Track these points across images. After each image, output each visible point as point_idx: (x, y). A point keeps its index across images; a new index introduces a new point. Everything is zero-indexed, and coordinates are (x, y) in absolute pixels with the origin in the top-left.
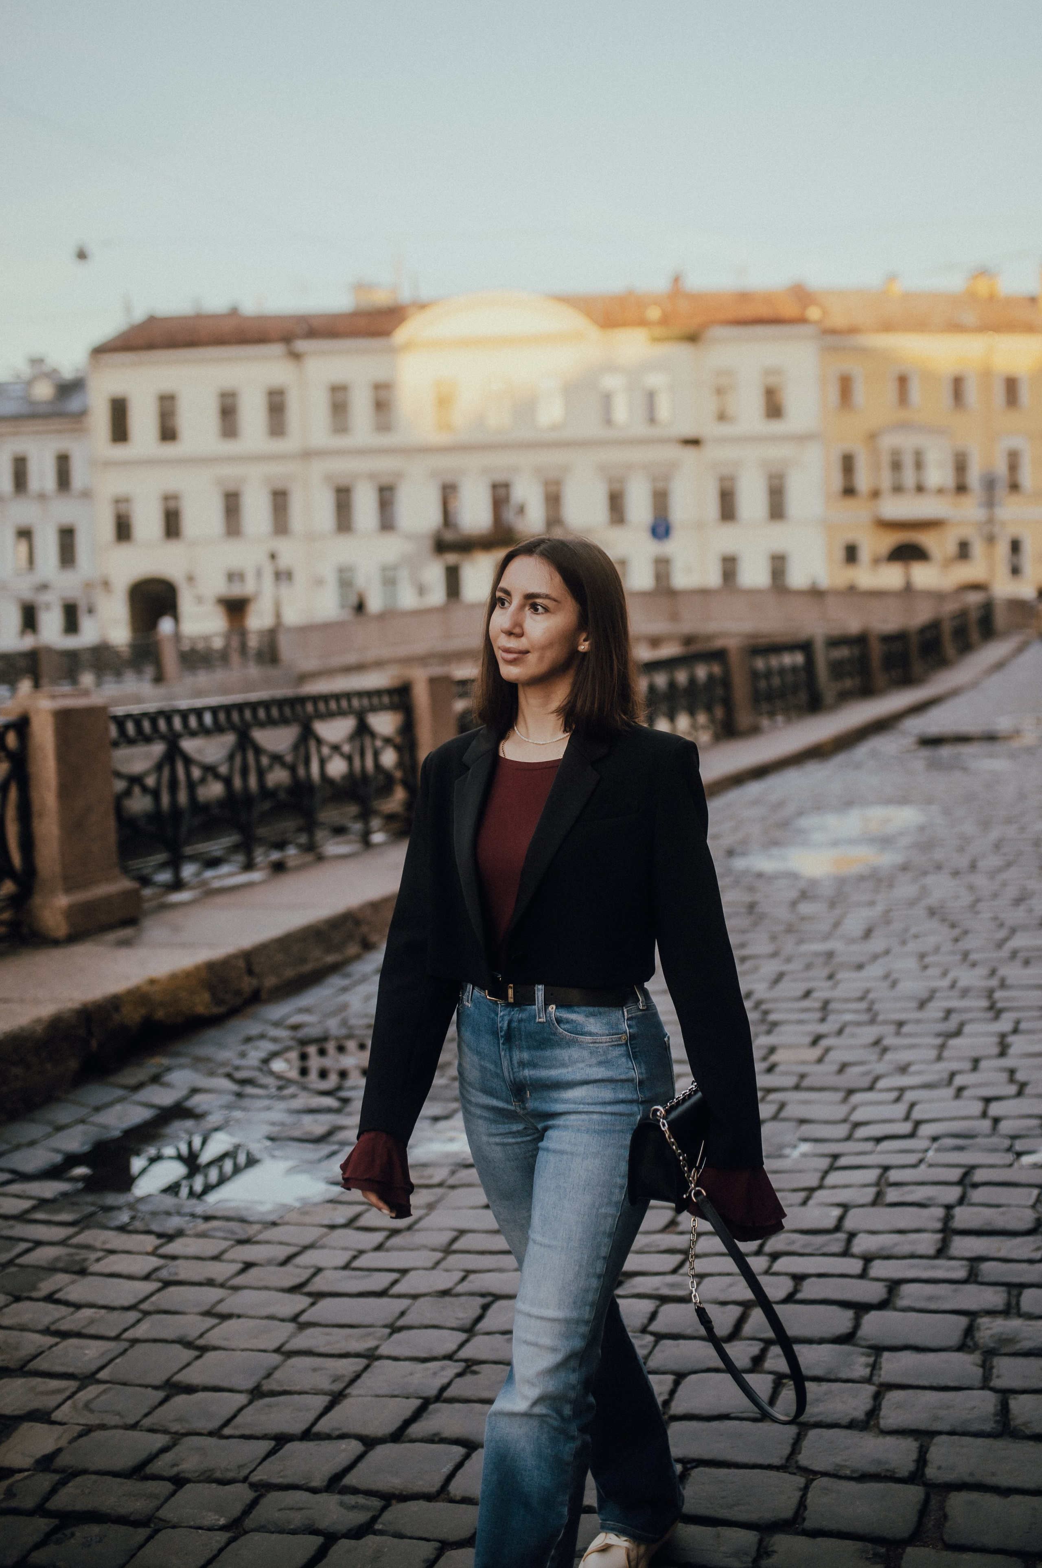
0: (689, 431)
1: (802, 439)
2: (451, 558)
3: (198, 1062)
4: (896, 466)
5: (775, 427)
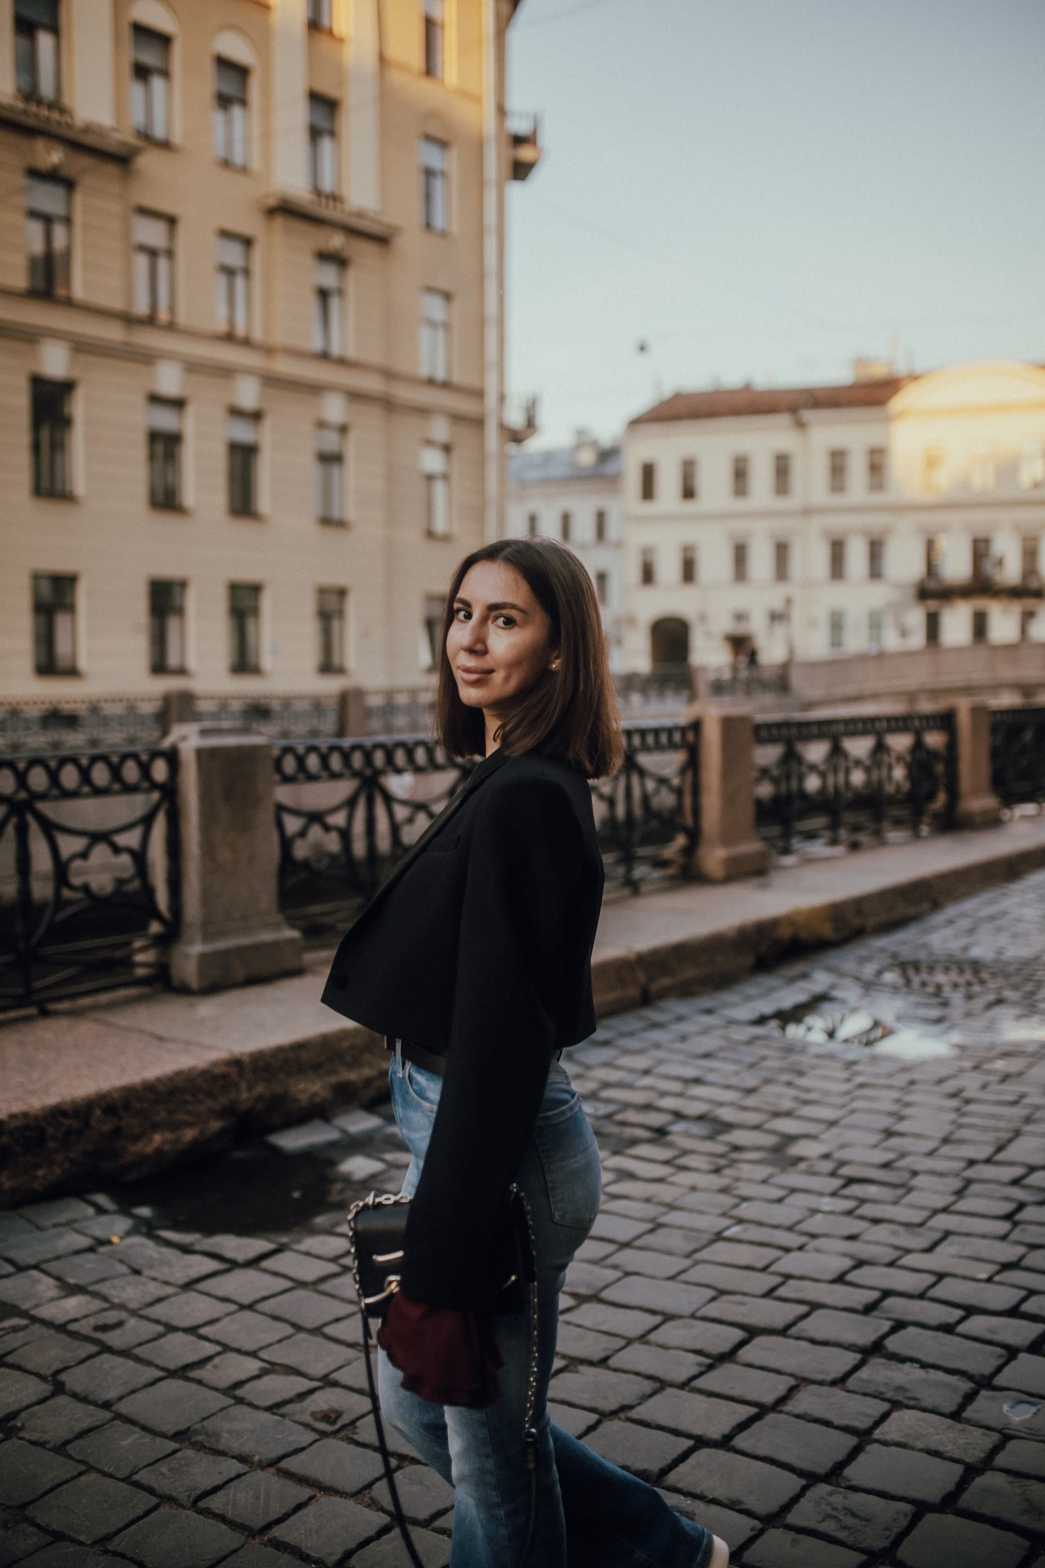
2: (932, 604)
3: (831, 970)
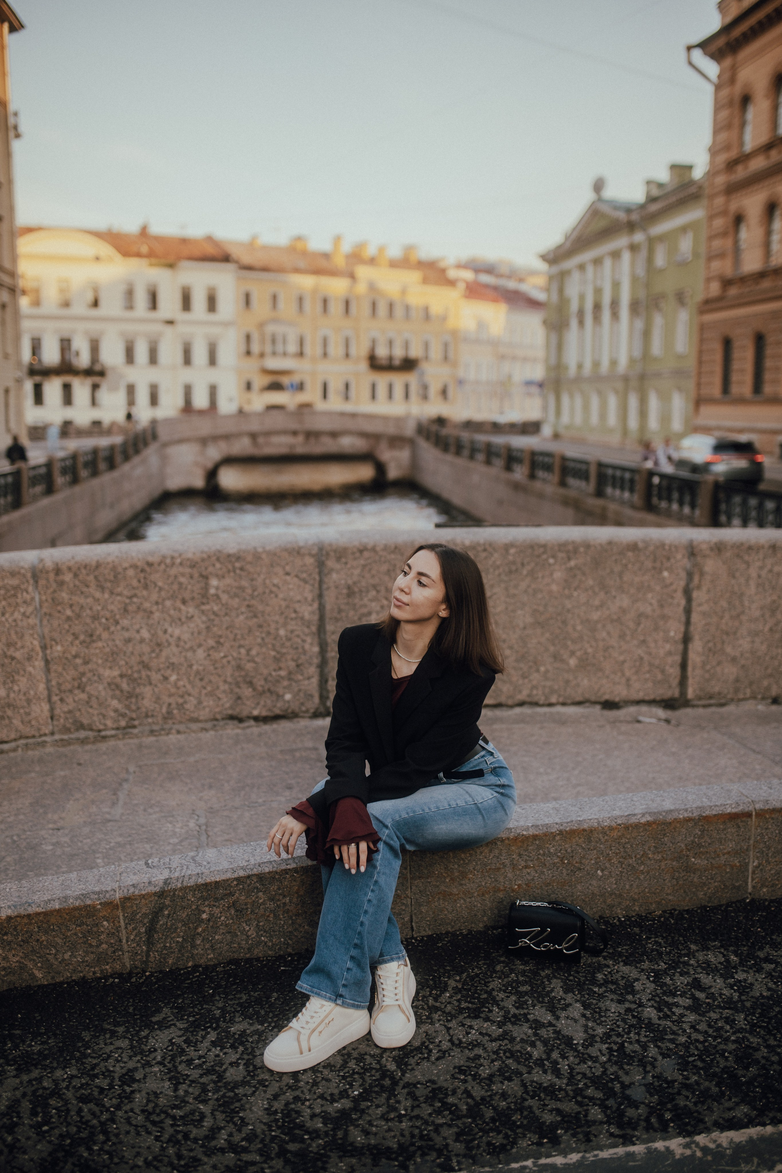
0: (168, 316)
1: (226, 324)
2: (38, 379)
4: (274, 341)
5: (212, 317)
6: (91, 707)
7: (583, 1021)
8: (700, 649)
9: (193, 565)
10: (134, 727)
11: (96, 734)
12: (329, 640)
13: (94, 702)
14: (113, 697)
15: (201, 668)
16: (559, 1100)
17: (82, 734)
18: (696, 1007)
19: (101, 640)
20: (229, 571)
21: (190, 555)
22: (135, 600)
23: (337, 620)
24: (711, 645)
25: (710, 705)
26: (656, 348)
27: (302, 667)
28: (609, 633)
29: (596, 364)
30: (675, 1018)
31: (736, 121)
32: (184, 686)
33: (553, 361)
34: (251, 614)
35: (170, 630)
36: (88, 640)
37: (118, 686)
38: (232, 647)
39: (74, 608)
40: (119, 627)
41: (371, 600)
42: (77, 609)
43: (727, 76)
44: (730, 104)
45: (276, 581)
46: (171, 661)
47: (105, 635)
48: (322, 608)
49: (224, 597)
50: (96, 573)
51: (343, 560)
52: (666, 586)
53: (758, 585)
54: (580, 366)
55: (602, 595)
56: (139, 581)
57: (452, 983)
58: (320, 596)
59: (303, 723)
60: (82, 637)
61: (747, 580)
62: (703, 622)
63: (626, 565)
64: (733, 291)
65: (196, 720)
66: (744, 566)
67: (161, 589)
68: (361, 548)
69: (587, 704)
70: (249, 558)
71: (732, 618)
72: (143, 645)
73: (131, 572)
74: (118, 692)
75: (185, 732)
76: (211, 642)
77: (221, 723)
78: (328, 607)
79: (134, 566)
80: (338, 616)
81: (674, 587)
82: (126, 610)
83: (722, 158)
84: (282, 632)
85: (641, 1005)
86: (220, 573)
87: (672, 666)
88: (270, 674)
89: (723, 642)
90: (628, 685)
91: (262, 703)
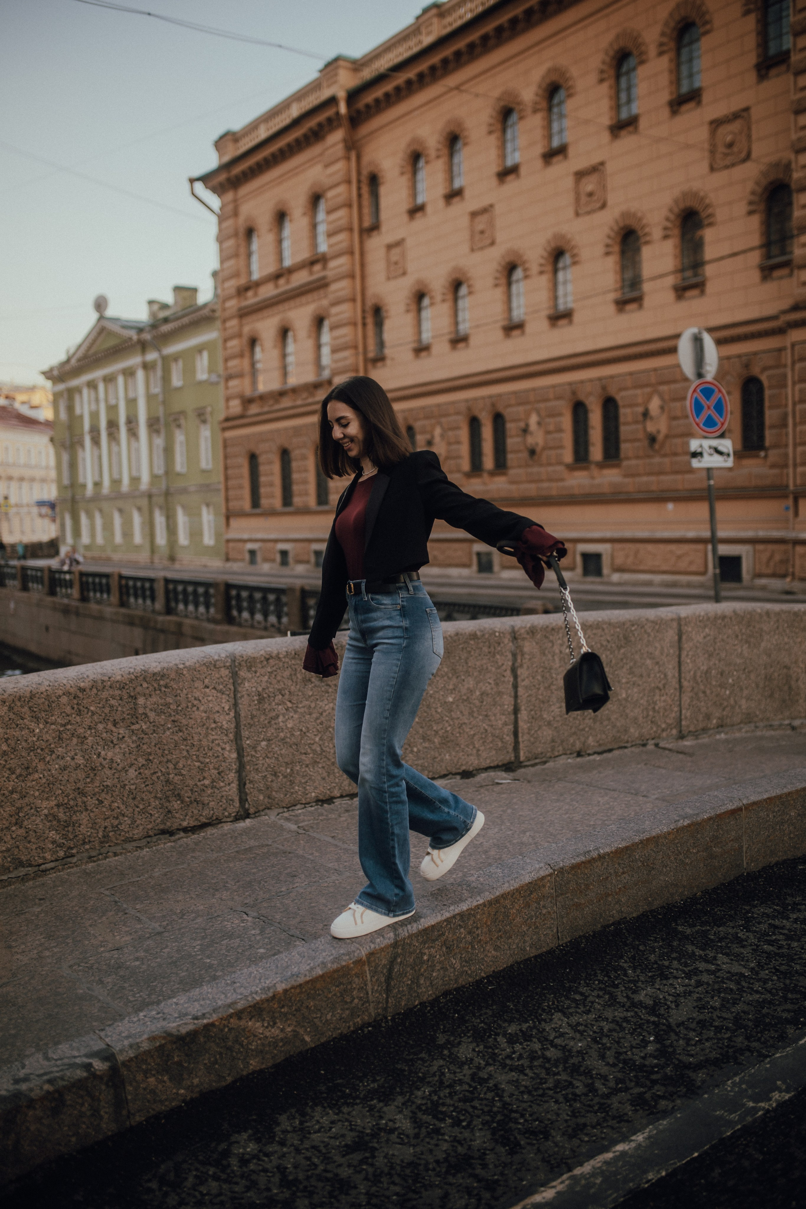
6: (29, 842)
7: (734, 962)
8: (526, 718)
9: (122, 686)
10: (73, 856)
11: (37, 868)
12: (245, 746)
13: (32, 837)
14: (51, 828)
15: (133, 787)
16: (779, 1005)
17: (22, 871)
18: (789, 938)
19: (37, 771)
20: (155, 690)
21: (119, 678)
22: (69, 727)
23: (251, 726)
24: (533, 713)
25: (535, 765)
26: (180, 465)
27: (222, 774)
28: (461, 712)
29: (116, 482)
30: (786, 947)
31: (242, 250)
32: (118, 808)
33: (66, 481)
34: (177, 729)
35: (103, 753)
36: (24, 773)
37: (54, 816)
38: (160, 762)
39: (10, 741)
40: (54, 756)
41: (278, 704)
42: (12, 742)
43: (230, 207)
44: (236, 235)
45: (197, 694)
46: (105, 784)
47: (41, 766)
48: (237, 716)
49: (152, 715)
50: (31, 704)
51: (253, 669)
52: (499, 667)
53: (560, 660)
54: (97, 485)
55: (454, 680)
56: (73, 708)
57: (625, 965)
58: (236, 705)
59: (227, 827)
60: (18, 771)
61: (553, 656)
62: (527, 694)
63: (470, 652)
64: (254, 409)
65: (131, 840)
66: (550, 645)
67: (93, 713)
68: (267, 657)
69: (450, 776)
70: (173, 675)
71: (545, 688)
72: (78, 771)
73: (64, 700)
74: (55, 823)
75: (121, 853)
76: (142, 761)
77: (154, 839)
78: (243, 714)
79: (67, 693)
80: (252, 722)
81: (504, 667)
82: (60, 739)
83: (232, 285)
84: (205, 743)
85: (758, 946)
86: (147, 692)
87: (507, 735)
88: (196, 785)
89: (541, 711)
90: (478, 756)
91: (190, 814)
